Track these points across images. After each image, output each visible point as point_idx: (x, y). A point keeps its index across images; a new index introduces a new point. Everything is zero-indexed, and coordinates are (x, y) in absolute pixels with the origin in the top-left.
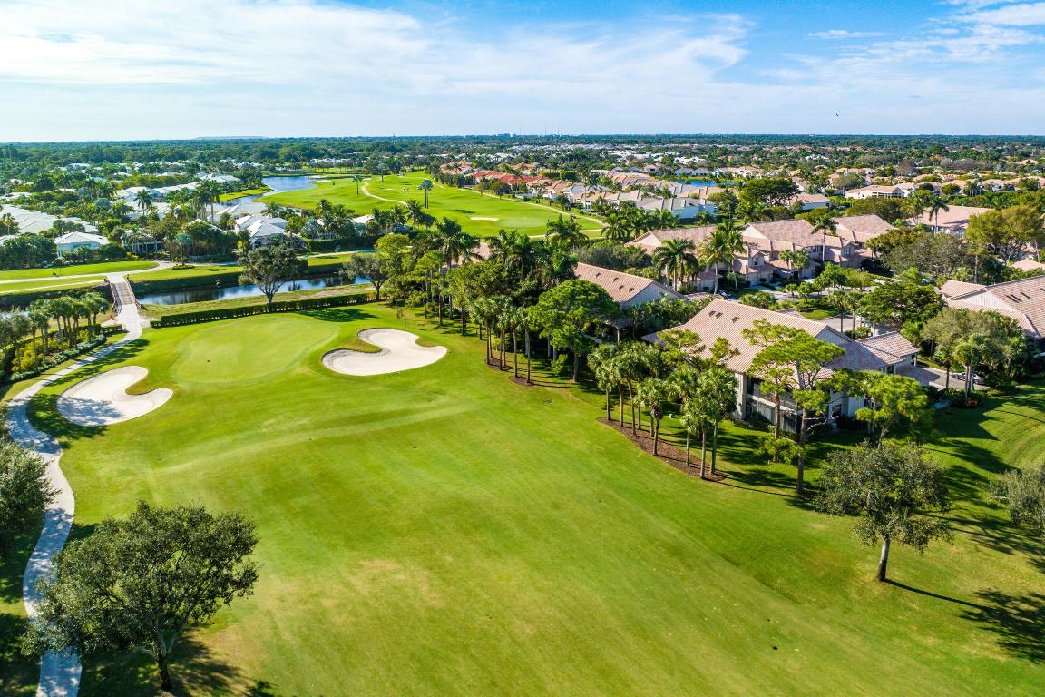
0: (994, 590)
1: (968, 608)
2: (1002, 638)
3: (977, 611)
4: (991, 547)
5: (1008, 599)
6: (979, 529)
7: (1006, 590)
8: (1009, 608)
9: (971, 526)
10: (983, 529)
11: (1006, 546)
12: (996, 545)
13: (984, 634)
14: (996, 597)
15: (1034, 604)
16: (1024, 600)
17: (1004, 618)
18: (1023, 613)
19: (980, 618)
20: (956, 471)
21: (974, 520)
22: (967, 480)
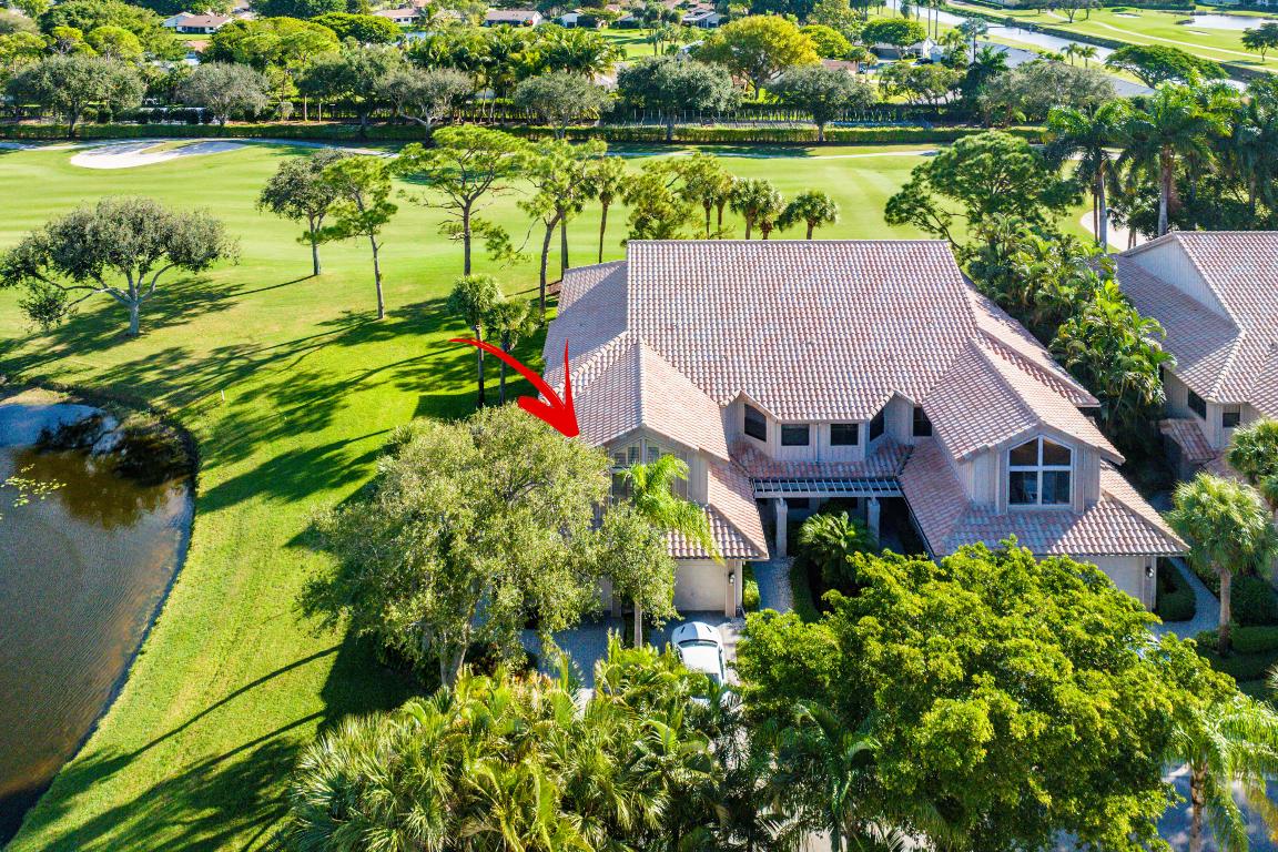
0: (224, 311)
1: (238, 292)
2: (209, 284)
3: (232, 293)
4: (237, 347)
5: (209, 310)
6: (257, 358)
7: (214, 315)
8: (207, 304)
9: (267, 357)
10: (252, 361)
11: (221, 356)
12: (233, 352)
13: (223, 281)
14: (220, 308)
15: (187, 316)
16: (195, 315)
17: (210, 297)
18: (195, 306)
19: (230, 289)
20: (323, 416)
21: (265, 366)
22: (299, 413)
